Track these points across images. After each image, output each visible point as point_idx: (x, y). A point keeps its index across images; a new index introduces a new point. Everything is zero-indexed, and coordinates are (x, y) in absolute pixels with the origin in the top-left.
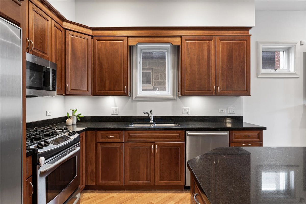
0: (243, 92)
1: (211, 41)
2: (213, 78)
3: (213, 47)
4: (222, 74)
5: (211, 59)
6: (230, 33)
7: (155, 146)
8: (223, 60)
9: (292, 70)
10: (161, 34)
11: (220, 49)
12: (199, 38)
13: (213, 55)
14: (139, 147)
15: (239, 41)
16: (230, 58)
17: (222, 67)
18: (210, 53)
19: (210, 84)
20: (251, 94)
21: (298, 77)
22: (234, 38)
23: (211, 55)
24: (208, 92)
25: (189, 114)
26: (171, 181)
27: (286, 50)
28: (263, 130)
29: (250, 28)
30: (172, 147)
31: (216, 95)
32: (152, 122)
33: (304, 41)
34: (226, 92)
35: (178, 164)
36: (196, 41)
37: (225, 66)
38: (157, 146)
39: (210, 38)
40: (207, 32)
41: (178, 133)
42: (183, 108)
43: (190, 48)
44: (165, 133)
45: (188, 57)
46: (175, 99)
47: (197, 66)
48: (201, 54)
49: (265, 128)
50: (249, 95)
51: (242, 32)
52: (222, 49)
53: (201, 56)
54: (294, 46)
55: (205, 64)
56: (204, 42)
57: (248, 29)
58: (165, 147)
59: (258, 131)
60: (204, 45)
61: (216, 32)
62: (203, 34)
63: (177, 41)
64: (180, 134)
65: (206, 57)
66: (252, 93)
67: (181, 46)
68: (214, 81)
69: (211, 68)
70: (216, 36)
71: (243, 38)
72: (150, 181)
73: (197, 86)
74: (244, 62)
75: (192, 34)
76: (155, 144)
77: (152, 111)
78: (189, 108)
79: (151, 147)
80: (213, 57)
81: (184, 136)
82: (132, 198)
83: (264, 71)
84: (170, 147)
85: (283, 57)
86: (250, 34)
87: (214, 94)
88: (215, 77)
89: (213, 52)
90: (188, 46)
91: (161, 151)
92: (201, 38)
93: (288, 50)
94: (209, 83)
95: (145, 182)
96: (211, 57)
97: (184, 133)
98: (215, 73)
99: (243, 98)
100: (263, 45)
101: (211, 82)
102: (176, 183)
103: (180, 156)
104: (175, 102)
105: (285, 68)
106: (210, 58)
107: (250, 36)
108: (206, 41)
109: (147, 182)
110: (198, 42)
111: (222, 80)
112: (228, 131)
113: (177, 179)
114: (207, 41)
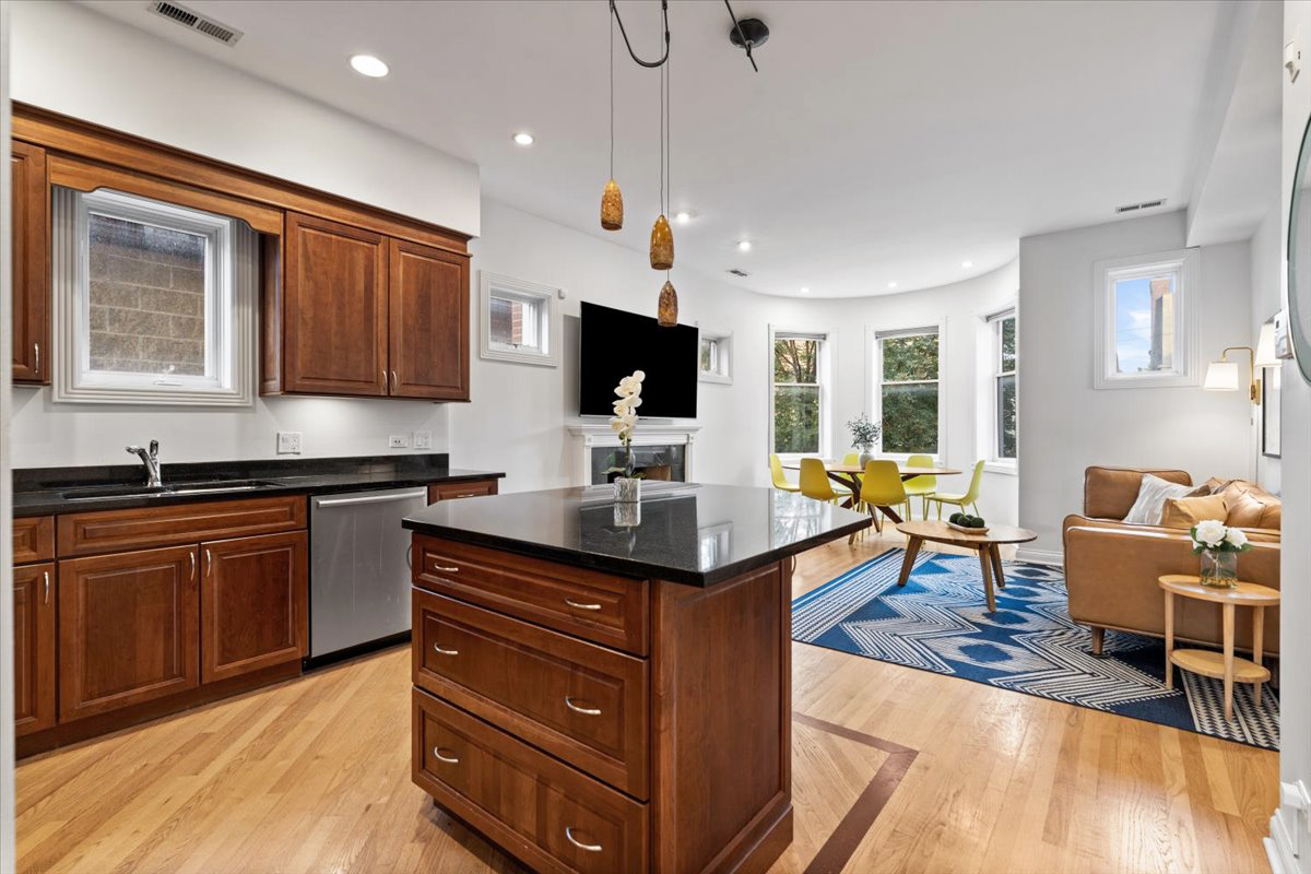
0: (453, 391)
1: (375, 246)
2: (380, 350)
3: (381, 264)
4: (405, 340)
5: (375, 296)
6: (424, 238)
7: (200, 556)
8: (406, 304)
9: (545, 350)
10: (207, 182)
11: (399, 272)
12: (344, 231)
13: (381, 286)
14: (134, 567)
15: (445, 264)
16: (424, 302)
17: (405, 324)
18: (373, 280)
19: (371, 365)
20: (471, 398)
21: (554, 367)
22: (432, 252)
23: (375, 286)
24: (366, 386)
25: (298, 453)
26: (261, 657)
27: (534, 304)
28: (500, 480)
29: (470, 237)
30: (265, 549)
31: (389, 396)
32: (158, 484)
33: (565, 291)
34: (413, 391)
35: (284, 598)
36: (334, 237)
37: (410, 322)
38: (209, 554)
39: (373, 238)
40: (364, 218)
41: (284, 505)
42: (278, 435)
43: (314, 253)
44: (236, 509)
45: (307, 278)
46: (250, 404)
47: (334, 310)
48: (347, 275)
49: (503, 475)
50: (467, 400)
51: (451, 242)
52: (404, 273)
53: (346, 283)
54: (549, 297)
55: (360, 306)
56: (358, 245)
57: (464, 238)
58: (241, 553)
59: (490, 483)
60: (355, 254)
61: (387, 224)
62: (352, 221)
63: (268, 222)
64: (292, 505)
65: (361, 286)
66: (472, 395)
67: (282, 240)
68: (383, 358)
69: (375, 321)
70: (390, 236)
71: (453, 258)
72: (181, 674)
73: (334, 368)
74: (456, 317)
75: (320, 212)
76: (200, 551)
77: (157, 445)
78: (300, 433)
79: (183, 562)
80: (380, 292)
81: (305, 513)
82: (110, 753)
83: (493, 346)
84: (259, 550)
85: (527, 314)
86: (469, 252)
87: (383, 394)
88: (385, 345)
89: (380, 278)
90: (305, 244)
91: (226, 569)
92: (348, 231)
93: (538, 303)
94: (369, 361)
95: (157, 685)
96: (375, 290)
97: (304, 501)
98: (386, 336)
99: (451, 407)
100: (493, 284)
101: (375, 358)
102: (277, 657)
103: (294, 573)
104: (250, 416)
105: (533, 343)
106: (372, 293)
107: (468, 257)
108: (362, 243)
109: (169, 683)
110: (339, 241)
111: (404, 356)
112: (426, 488)
113: (282, 644)
114: (366, 244)
